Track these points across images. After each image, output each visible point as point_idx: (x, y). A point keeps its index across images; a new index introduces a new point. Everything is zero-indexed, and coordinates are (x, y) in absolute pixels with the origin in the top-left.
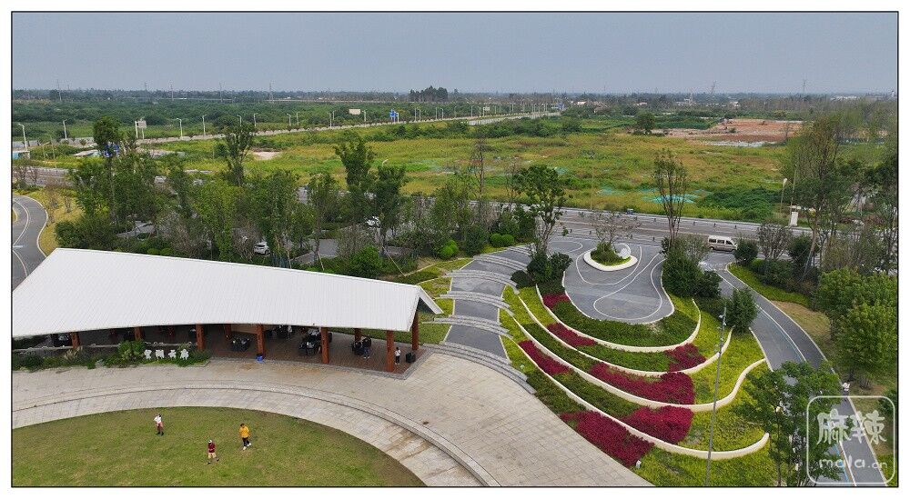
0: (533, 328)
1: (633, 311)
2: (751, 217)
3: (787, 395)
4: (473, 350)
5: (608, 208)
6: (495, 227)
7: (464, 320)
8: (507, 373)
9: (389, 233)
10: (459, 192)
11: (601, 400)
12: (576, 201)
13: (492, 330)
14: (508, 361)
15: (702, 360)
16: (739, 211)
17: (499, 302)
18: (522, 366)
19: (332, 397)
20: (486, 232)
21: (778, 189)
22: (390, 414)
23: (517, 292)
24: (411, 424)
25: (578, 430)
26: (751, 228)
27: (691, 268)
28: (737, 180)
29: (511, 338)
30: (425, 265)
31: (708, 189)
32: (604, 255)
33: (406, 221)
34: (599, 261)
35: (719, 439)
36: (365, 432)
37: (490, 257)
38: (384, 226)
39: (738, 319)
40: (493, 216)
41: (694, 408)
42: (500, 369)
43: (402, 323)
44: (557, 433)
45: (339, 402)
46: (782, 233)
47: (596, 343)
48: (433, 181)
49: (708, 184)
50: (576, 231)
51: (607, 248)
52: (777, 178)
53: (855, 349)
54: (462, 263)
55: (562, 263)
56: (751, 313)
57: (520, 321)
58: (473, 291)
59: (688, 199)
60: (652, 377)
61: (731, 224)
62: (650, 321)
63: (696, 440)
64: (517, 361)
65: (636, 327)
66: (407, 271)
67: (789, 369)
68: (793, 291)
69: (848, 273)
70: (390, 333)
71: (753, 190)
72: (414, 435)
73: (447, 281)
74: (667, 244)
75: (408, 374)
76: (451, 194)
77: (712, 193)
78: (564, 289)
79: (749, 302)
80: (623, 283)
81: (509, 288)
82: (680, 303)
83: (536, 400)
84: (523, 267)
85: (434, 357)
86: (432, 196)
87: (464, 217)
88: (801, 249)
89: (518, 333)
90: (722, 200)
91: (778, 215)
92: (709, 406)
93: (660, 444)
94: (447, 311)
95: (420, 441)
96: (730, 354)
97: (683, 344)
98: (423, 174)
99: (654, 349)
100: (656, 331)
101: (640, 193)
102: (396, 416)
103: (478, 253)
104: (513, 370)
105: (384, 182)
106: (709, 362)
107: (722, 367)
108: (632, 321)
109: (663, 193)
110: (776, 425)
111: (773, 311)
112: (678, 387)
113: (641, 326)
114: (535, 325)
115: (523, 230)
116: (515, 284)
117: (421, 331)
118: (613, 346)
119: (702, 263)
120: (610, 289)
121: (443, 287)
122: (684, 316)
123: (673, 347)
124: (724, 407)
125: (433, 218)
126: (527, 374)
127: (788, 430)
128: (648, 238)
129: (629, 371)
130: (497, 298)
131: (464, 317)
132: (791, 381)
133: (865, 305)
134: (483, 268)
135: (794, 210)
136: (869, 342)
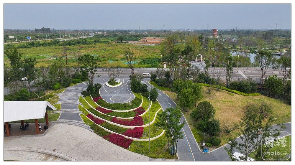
0: (91, 110)
1: (123, 99)
2: (154, 67)
3: (168, 117)
4: (70, 120)
5: (112, 67)
6: (73, 77)
8: (83, 126)
9: (32, 83)
10: (58, 65)
11: (116, 129)
12: (101, 65)
13: (76, 113)
14: (83, 122)
15: (144, 111)
16: (150, 65)
17: (78, 103)
18: (88, 123)
19: (13, 149)
20: (70, 79)
21: (160, 58)
22: (39, 150)
23: (84, 98)
24: (49, 152)
25: (109, 141)
26: (154, 70)
27: (139, 83)
28: (149, 56)
29: (83, 114)
30: (48, 93)
31: (141, 59)
32: (112, 82)
33: (38, 78)
34: (111, 84)
35: (152, 134)
37: (73, 87)
38: (29, 80)
39: (153, 97)
40: (72, 73)
41: (143, 126)
42: (81, 125)
43: (41, 115)
44: (102, 143)
45: (17, 150)
46: (162, 70)
47: (112, 111)
48: (48, 62)
49: (141, 57)
50: (102, 75)
51: (113, 80)
52: (160, 55)
53: (183, 101)
54: (62, 91)
55: (98, 86)
56: (156, 95)
57: (86, 108)
58: (68, 100)
59: (136, 62)
60: (131, 119)
61: (149, 69)
62: (128, 102)
63: (145, 136)
64: (86, 122)
65: (124, 104)
66: (41, 96)
67: (168, 110)
68: (167, 87)
69: (180, 80)
70: (36, 120)
71: (154, 58)
72: (50, 155)
73: (57, 98)
74: (131, 77)
75: (46, 134)
76: (56, 66)
77: (142, 60)
78: (100, 95)
79: (156, 92)
80: (119, 91)
81: (81, 97)
82: (137, 95)
83: (94, 134)
84: (85, 89)
85: (55, 126)
86: (48, 67)
87: (61, 74)
88: (168, 75)
89: (86, 112)
90: (145, 62)
91: (161, 65)
92: (148, 125)
93: (135, 139)
94: (58, 108)
95: (53, 157)
96: (152, 108)
97: (139, 107)
98: (44, 60)
99: (130, 110)
100: (130, 104)
101: (121, 62)
102: (42, 150)
103: (68, 86)
104: (85, 125)
105: (28, 64)
106: (146, 111)
107: (150, 112)
108: (123, 102)
109: (128, 61)
110: (166, 127)
111: (163, 94)
112: (138, 121)
113: (126, 104)
114: (92, 108)
115: (84, 77)
116: (83, 96)
117: (49, 116)
118: (118, 111)
119: (142, 82)
120: (115, 93)
121: (56, 100)
122: (138, 99)
123: (136, 109)
124: (152, 124)
125: (50, 76)
126: (90, 125)
127: (169, 128)
128: (125, 76)
129: (123, 118)
130: (77, 101)
131: (65, 110)
132: (169, 113)
133: (185, 89)
134: (71, 91)
135: (165, 63)
136: (187, 99)
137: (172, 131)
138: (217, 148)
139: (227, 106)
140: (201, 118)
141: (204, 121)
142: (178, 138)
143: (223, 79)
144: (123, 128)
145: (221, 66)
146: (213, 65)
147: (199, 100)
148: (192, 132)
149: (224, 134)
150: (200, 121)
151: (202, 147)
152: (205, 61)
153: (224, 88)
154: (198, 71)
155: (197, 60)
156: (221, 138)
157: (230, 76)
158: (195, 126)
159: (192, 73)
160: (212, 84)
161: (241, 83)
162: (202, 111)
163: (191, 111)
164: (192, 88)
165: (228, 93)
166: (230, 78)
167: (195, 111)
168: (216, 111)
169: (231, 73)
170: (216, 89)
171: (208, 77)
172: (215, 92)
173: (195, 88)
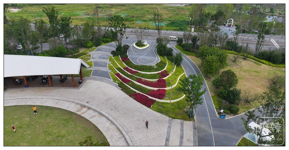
0: (119, 69)
1: (149, 61)
2: (181, 30)
3: (190, 84)
4: (101, 77)
5: (140, 28)
6: (104, 36)
7: (97, 68)
8: (112, 84)
9: (68, 40)
10: (91, 24)
11: (140, 89)
12: (130, 26)
13: (107, 71)
14: (112, 80)
15: (168, 75)
16: (178, 28)
17: (108, 61)
18: (117, 81)
19: (55, 98)
20: (101, 38)
21: (187, 20)
22: (76, 101)
23: (113, 58)
24: (83, 103)
25: (134, 99)
26: (181, 33)
27: (165, 47)
28: (177, 17)
29: (112, 73)
30: (82, 51)
31: (169, 21)
32: (140, 44)
33: (73, 36)
34: (138, 46)
35: (173, 97)
36: (68, 107)
37: (103, 46)
38: (66, 37)
39: (177, 61)
40: (103, 33)
41: (166, 89)
42: (109, 83)
43: (76, 72)
44: (128, 100)
45: (58, 99)
46: (190, 35)
47: (138, 72)
48: (82, 20)
49: (169, 19)
50: (131, 36)
51: (140, 42)
52: (189, 16)
53: (207, 68)
54: (94, 49)
55: (127, 47)
56: (181, 60)
57: (115, 67)
58: (99, 58)
59: (163, 24)
60: (155, 81)
61: (175, 32)
62: (154, 64)
63: (167, 98)
64: (115, 80)
65: (150, 66)
66: (76, 53)
67: (191, 77)
68: (192, 52)
69: (206, 47)
70: (72, 75)
71: (182, 21)
72: (84, 106)
73: (90, 56)
74: (158, 40)
75: (80, 88)
76: (88, 26)
77: (170, 22)
78: (128, 56)
79: (180, 57)
80: (145, 53)
81: (110, 56)
82: (162, 58)
83: (122, 91)
84: (114, 49)
85: (88, 81)
86: (82, 26)
87: (94, 33)
88: (194, 39)
89: (114, 71)
90: (174, 25)
91: (189, 29)
92: (170, 88)
93: (157, 100)
94: (91, 66)
95: (87, 108)
96: (175, 72)
97: (163, 70)
98: (78, 17)
99: (155, 73)
100: (155, 67)
101: (149, 22)
102: (77, 101)
103: (99, 45)
104: (114, 83)
105: (64, 23)
106: (170, 75)
107: (173, 76)
108: (148, 65)
109: (155, 22)
110: (187, 92)
111: (189, 59)
112: (162, 83)
113: (151, 66)
114: (120, 68)
115: (113, 37)
116: (112, 55)
117: (83, 73)
118: (143, 73)
119: (168, 45)
120: (141, 55)
121: (89, 57)
122: (163, 62)
123: (160, 72)
124: (174, 88)
125: (83, 34)
126: (118, 84)
127: (190, 93)
128: (152, 38)
129: (148, 80)
130: (107, 60)
131: (97, 67)
132: (191, 80)
133: (210, 56)
134: (101, 50)
135: (193, 27)
136: (210, 66)
137: (192, 96)
138: (234, 115)
139: (251, 76)
140: (223, 86)
141: (225, 89)
142: (197, 103)
143: (252, 47)
144: (147, 88)
145: (253, 33)
146: (244, 32)
147: (223, 68)
148: (212, 99)
149: (243, 103)
150: (221, 89)
151: (220, 113)
152: (236, 26)
153: (253, 57)
154: (226, 38)
155: (227, 25)
156: (239, 107)
157: (260, 45)
158: (215, 93)
159: (220, 39)
160: (239, 52)
161: (271, 53)
162: (225, 80)
163: (214, 78)
164: (218, 56)
165: (255, 63)
166: (260, 47)
167: (218, 79)
168: (239, 80)
169: (262, 42)
170: (243, 57)
171: (236, 44)
172: (241, 60)
173: (221, 56)
